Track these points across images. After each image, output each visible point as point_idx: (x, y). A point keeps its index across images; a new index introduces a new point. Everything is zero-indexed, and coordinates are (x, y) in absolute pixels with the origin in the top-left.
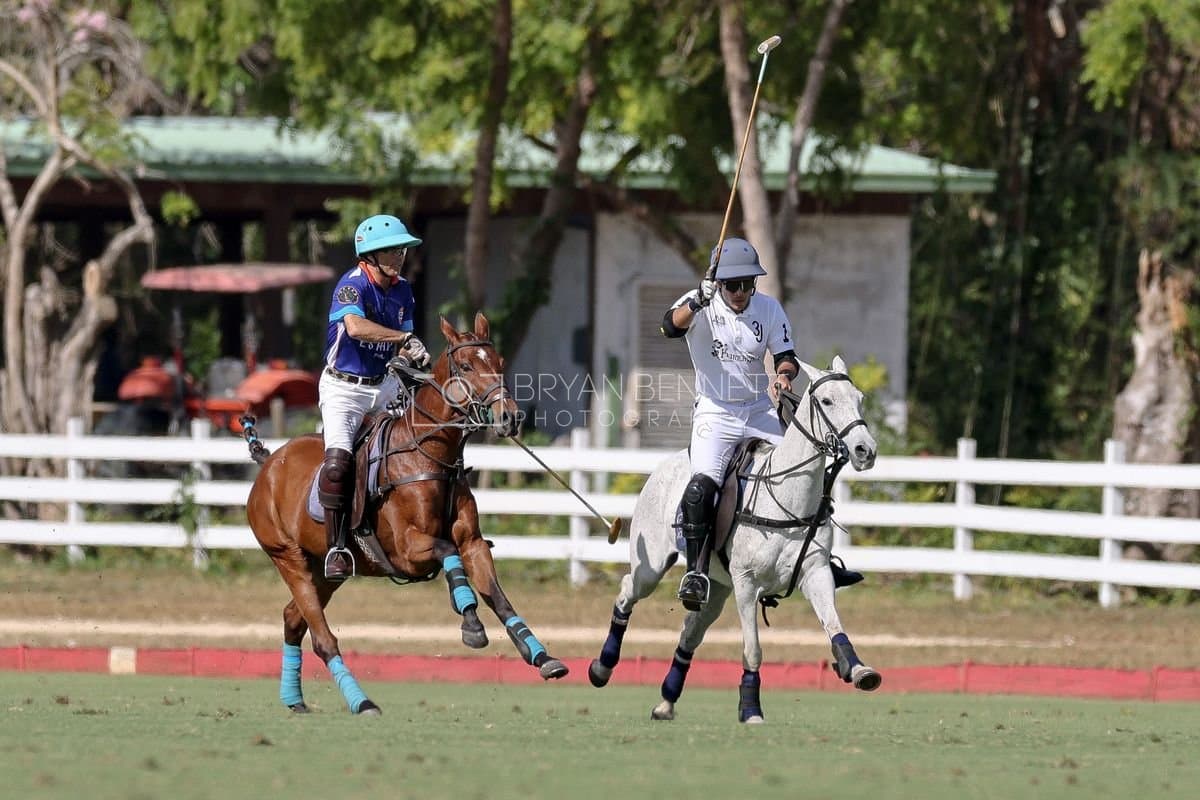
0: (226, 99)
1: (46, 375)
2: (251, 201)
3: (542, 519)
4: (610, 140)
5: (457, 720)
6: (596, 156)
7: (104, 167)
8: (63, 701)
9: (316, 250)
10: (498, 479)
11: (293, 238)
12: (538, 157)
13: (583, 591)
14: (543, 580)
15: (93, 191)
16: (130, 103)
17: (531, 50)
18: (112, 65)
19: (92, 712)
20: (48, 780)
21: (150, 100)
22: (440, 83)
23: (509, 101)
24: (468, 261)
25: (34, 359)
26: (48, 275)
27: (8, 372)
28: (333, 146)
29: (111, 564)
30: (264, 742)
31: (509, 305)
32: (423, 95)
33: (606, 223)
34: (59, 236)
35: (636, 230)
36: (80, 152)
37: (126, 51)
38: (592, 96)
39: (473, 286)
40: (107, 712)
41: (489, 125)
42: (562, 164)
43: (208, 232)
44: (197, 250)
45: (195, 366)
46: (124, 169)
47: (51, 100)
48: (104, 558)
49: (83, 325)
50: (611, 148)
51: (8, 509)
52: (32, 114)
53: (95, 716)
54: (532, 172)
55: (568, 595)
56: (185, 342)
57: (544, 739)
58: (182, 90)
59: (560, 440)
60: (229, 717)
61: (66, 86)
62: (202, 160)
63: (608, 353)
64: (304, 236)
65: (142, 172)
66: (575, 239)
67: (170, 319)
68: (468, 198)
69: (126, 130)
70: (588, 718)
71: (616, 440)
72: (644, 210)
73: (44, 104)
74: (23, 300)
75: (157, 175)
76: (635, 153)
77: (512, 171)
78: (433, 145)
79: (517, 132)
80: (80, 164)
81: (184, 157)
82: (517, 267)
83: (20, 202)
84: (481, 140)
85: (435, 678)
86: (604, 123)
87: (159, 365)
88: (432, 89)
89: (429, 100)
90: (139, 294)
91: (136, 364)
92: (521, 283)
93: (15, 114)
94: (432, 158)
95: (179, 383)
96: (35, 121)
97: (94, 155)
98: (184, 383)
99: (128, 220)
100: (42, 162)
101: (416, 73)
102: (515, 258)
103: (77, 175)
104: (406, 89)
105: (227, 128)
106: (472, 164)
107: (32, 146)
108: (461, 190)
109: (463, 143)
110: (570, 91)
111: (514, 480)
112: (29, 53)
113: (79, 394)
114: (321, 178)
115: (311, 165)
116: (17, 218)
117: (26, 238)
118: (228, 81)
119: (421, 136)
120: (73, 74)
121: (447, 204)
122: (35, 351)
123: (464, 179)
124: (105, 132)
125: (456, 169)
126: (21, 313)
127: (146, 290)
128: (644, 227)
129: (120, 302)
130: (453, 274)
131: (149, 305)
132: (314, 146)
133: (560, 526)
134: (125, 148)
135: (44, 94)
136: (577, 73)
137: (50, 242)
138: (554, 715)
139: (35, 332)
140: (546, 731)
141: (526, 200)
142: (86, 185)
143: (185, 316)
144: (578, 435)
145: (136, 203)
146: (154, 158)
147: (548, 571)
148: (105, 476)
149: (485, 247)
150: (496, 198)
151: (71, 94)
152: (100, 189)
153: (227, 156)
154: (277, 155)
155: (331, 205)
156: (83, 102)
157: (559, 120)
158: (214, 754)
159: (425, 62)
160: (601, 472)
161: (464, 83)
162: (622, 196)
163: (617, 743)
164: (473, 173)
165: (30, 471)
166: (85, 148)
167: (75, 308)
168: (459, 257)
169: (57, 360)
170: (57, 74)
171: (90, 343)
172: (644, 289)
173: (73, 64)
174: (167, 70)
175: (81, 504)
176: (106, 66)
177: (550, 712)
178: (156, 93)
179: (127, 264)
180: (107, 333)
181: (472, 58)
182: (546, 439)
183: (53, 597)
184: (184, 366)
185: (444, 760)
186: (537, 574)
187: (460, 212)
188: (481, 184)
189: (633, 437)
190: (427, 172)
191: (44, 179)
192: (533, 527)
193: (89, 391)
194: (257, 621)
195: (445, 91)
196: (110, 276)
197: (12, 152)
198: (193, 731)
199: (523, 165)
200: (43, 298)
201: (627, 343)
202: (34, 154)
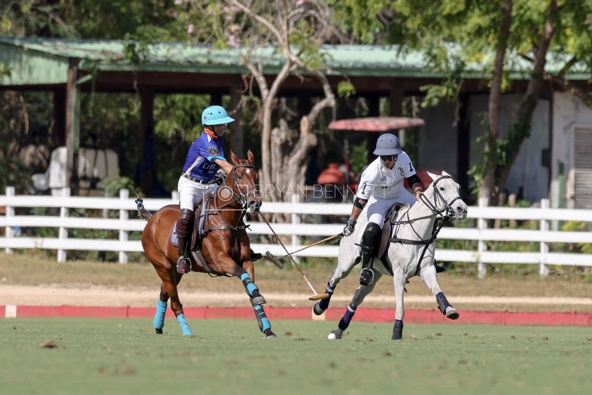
0: (370, 36)
1: (282, 172)
2: (383, 86)
3: (526, 243)
4: (561, 56)
5: (483, 343)
6: (554, 64)
7: (310, 69)
8: (289, 334)
9: (415, 110)
10: (504, 223)
11: (404, 104)
12: (525, 64)
13: (546, 279)
14: (526, 274)
15: (304, 82)
16: (324, 37)
17: (522, 11)
18: (315, 19)
19: (303, 340)
20: (281, 373)
21: (334, 36)
22: (477, 28)
23: (511, 36)
24: (490, 116)
25: (276, 165)
26: (283, 123)
27: (262, 172)
28: (425, 59)
29: (313, 266)
30: (388, 354)
31: (510, 138)
32: (469, 34)
33: (558, 97)
34: (288, 104)
35: (573, 100)
36: (299, 62)
37: (321, 12)
38: (551, 34)
39: (492, 128)
40: (311, 339)
41: (501, 49)
42: (536, 68)
43: (362, 101)
44: (357, 110)
45: (355, 168)
46: (320, 70)
47: (285, 36)
48: (310, 263)
49: (300, 148)
50: (561, 59)
51: (263, 238)
52: (275, 43)
53: (304, 342)
54: (522, 72)
55: (539, 281)
56: (350, 156)
57: (526, 352)
58: (350, 31)
59: (535, 205)
60: (371, 342)
61: (292, 30)
62: (360, 65)
63: (558, 161)
64: (410, 103)
65: (329, 72)
66: (543, 105)
67: (343, 144)
68: (489, 85)
69: (321, 51)
70: (547, 342)
71: (563, 205)
72: (578, 91)
73: (281, 38)
74: (270, 135)
75: (337, 73)
76: (573, 61)
77: (513, 71)
78: (473, 59)
79: (515, 52)
80: (299, 68)
81: (350, 65)
82: (514, 119)
83: (269, 87)
84: (497, 56)
85: (472, 322)
86: (558, 47)
87: (337, 168)
88: (474, 31)
89: (472, 37)
90: (327, 131)
91: (326, 167)
92: (516, 126)
93: (267, 44)
94: (472, 65)
95: (347, 177)
96: (277, 47)
97: (306, 63)
98: (350, 176)
99: (323, 96)
100: (280, 67)
101: (465, 23)
102: (513, 114)
103: (297, 74)
104: (461, 31)
105: (372, 50)
106: (493, 68)
107: (276, 60)
108: (487, 81)
109: (488, 58)
110: (540, 32)
111: (513, 224)
112: (274, 13)
113: (298, 182)
114: (418, 75)
115: (413, 69)
116: (268, 95)
117: (272, 104)
118: (372, 27)
119: (468, 53)
120: (296, 23)
121: (480, 88)
122: (276, 161)
123: (488, 76)
124: (311, 51)
125: (485, 70)
126: (270, 142)
127: (330, 130)
128: (577, 99)
129: (318, 136)
130: (482, 122)
131: (332, 138)
132: (415, 59)
133: (535, 247)
134: (321, 60)
135: (282, 34)
136: (544, 23)
137: (284, 107)
138: (531, 340)
139: (276, 151)
140: (527, 348)
141: (518, 86)
142: (302, 79)
143: (350, 143)
144: (544, 202)
145: (326, 87)
146: (336, 65)
147: (529, 269)
148: (311, 223)
149: (499, 109)
150: (504, 84)
151: (294, 33)
152: (309, 80)
153: (371, 64)
154: (396, 63)
155: (422, 89)
156: (301, 37)
157: (535, 46)
158: (364, 360)
159: (470, 18)
160: (555, 221)
161: (489, 28)
162: (566, 83)
163: (562, 354)
164: (493, 72)
165: (274, 220)
166: (302, 60)
167: (296, 139)
168: (486, 114)
169: (287, 165)
170: (288, 24)
171: (303, 157)
172: (577, 129)
173: (296, 18)
174: (343, 21)
175: (298, 236)
176: (312, 19)
177: (529, 339)
178: (336, 33)
179: (321, 118)
180: (312, 152)
181: (493, 15)
182: (528, 204)
183: (284, 282)
184: (350, 169)
185: (477, 363)
186: (523, 270)
187: (487, 91)
188: (497, 78)
189: (571, 203)
190: (471, 71)
191: (281, 76)
192: (522, 248)
193: (303, 180)
194: (385, 294)
195: (479, 32)
196: (313, 123)
197: (265, 62)
198: (353, 348)
199: (517, 68)
200: (281, 134)
201: (568, 156)
202: (277, 63)
